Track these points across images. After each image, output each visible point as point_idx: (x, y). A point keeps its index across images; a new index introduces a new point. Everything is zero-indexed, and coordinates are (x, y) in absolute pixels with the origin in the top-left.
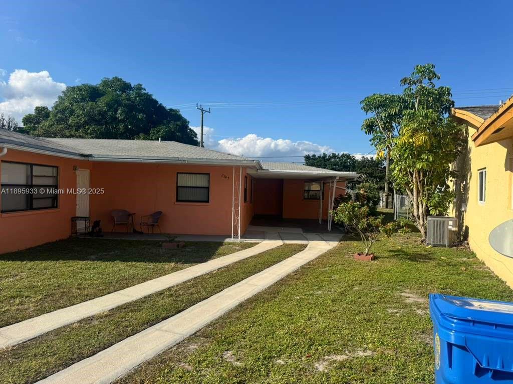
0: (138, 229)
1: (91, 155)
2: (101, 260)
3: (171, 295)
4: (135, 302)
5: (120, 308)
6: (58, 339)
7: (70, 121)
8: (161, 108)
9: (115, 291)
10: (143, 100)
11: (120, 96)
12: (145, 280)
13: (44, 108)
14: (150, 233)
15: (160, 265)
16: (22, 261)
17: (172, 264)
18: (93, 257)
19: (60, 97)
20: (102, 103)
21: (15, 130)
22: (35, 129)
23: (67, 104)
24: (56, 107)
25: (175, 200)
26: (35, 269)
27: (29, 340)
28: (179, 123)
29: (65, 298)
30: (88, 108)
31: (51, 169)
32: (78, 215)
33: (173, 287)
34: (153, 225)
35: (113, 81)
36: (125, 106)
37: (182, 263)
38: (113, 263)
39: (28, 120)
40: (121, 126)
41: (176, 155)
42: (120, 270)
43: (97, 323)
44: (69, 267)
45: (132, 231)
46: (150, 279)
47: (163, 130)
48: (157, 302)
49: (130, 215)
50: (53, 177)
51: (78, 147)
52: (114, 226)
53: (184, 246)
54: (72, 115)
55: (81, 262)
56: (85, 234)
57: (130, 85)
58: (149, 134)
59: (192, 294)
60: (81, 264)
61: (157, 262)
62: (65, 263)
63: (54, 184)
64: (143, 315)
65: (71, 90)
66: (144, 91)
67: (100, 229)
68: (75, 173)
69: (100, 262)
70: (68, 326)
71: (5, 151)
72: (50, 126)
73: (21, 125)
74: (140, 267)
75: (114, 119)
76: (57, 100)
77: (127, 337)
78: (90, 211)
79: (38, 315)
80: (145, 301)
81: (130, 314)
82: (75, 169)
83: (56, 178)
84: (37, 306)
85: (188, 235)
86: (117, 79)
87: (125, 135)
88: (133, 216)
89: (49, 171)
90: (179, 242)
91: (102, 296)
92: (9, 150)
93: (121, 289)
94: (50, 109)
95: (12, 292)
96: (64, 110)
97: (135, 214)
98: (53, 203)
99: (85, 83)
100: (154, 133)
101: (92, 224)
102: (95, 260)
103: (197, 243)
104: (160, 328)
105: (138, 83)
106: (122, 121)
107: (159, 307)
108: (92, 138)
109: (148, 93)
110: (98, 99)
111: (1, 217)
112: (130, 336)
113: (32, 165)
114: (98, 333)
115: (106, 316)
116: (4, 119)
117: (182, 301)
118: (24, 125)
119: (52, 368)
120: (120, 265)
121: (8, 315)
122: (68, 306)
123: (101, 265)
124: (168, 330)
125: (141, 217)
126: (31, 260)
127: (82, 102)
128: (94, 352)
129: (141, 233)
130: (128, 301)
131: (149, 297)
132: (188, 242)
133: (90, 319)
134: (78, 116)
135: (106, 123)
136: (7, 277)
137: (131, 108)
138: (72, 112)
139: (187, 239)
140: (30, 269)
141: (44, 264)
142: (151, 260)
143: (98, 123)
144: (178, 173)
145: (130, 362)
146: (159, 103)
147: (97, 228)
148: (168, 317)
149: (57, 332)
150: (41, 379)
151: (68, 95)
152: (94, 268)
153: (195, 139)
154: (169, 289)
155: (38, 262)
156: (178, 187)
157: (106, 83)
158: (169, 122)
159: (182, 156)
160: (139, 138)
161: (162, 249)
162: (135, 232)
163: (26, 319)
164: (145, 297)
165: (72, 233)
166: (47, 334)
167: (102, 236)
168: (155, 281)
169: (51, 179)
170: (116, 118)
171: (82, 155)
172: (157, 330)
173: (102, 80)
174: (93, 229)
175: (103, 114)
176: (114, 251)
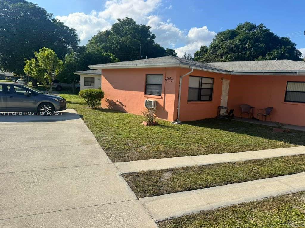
0: (256, 117)
1: (232, 71)
2: (235, 132)
3: (284, 162)
4: (259, 160)
5: (250, 161)
6: (218, 169)
7: (218, 52)
8: (276, 38)
9: (246, 151)
10: (264, 34)
11: (248, 33)
12: (264, 148)
13: (205, 47)
14: (263, 120)
15: (273, 141)
16: (196, 126)
17: (282, 143)
18: (230, 129)
19: (214, 40)
20: (237, 40)
21: (191, 59)
22: (200, 59)
23: (217, 43)
24: (211, 45)
25: (284, 101)
26: (202, 131)
27: (205, 165)
28: (288, 47)
29: (219, 149)
30: (228, 44)
31: (210, 80)
32: (222, 105)
33: (284, 157)
34: (266, 116)
35: (244, 25)
36: (252, 39)
37: (289, 143)
38: (242, 135)
39: (197, 54)
40: (248, 53)
41: (289, 69)
42: (247, 140)
43: (238, 166)
44: (218, 133)
45: (252, 118)
46: (267, 149)
47: (275, 52)
48: (274, 164)
49: (252, 108)
50: (211, 84)
51: (225, 67)
52: (241, 113)
53: (289, 132)
54: (219, 49)
55: (224, 131)
56: (225, 116)
57: (255, 26)
58: (265, 56)
59: (300, 165)
60: (224, 132)
61: (271, 139)
62: (216, 130)
63: (211, 88)
64: (266, 169)
65: (220, 34)
66: (265, 28)
67: (233, 115)
68: (222, 82)
69: (234, 133)
70: (223, 163)
71: (192, 70)
72: (208, 56)
73: (193, 57)
74: (260, 140)
75: (244, 49)
76: (212, 41)
77: (257, 179)
78: (228, 104)
79: (207, 154)
80: (266, 161)
81: (257, 166)
82: (222, 79)
83: (212, 84)
84: (206, 149)
85: (290, 125)
86: (247, 23)
87: (249, 58)
88: (254, 108)
89: (209, 81)
90: (285, 129)
91: (238, 152)
92: (194, 70)
93: (249, 151)
94: (208, 47)
95: (193, 140)
96: (215, 47)
97: (255, 107)
98: (210, 99)
99: (228, 29)
100: (269, 55)
101: (229, 111)
102: (232, 132)
103: (299, 131)
104: (278, 180)
105: (260, 24)
106: (249, 49)
107: (276, 167)
108: (230, 61)
109: (267, 29)
110: (235, 37)
111: (187, 103)
112: (259, 179)
113: (202, 77)
114: (240, 172)
115: (243, 164)
116: (186, 55)
117: (292, 167)
118: (195, 57)
119: (218, 183)
120: (246, 137)
121: (194, 151)
122: (221, 153)
123: (236, 135)
124: (284, 183)
125: (259, 110)
126: (200, 126)
127: (225, 40)
128: (239, 181)
129: (258, 120)
130: (255, 159)
131: (268, 159)
132: (292, 130)
133: (234, 163)
134: (223, 49)
135: (238, 52)
136: (190, 132)
137: (256, 40)
138: (219, 47)
139: (290, 128)
140: (200, 131)
141: (206, 129)
142: (266, 137)
143: (233, 52)
144: (288, 82)
145: (261, 194)
146: (275, 34)
147: (232, 114)
148: (283, 175)
149: (218, 165)
150: (213, 186)
151: (218, 37)
152: (232, 136)
153: (300, 57)
154: (282, 158)
155: (203, 128)
156: (286, 91)
157: (240, 27)
158: (280, 47)
159: (294, 70)
160: (258, 59)
161: (273, 131)
162: (254, 118)
163: (201, 155)
164: (266, 159)
165: (218, 115)
166: (213, 165)
167: (234, 119)
168: (271, 151)
169: (210, 85)
170: (245, 48)
171: (228, 71)
172: (276, 180)
173: (238, 26)
174: (229, 114)
175: (237, 47)
176: (242, 128)
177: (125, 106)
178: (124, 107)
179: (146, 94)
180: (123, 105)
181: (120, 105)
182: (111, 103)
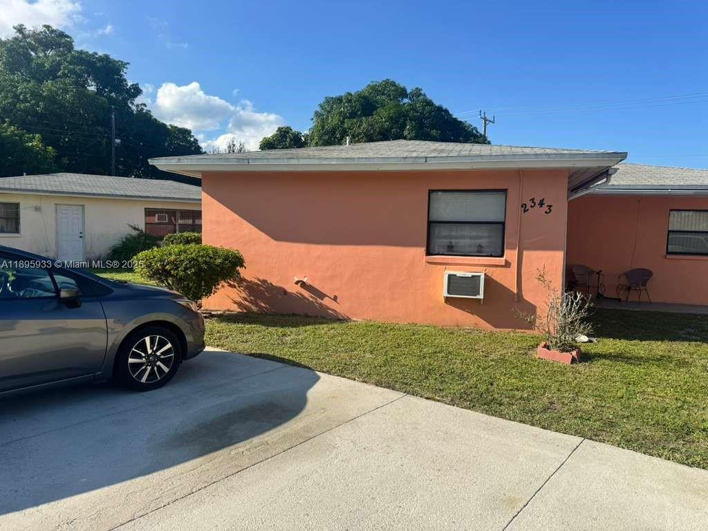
20: (381, 117)
57: (406, 90)
65: (336, 101)
105: (414, 87)
110: (375, 112)
144: (671, 210)
151: (328, 109)
156: (669, 232)
157: (375, 90)
162: (600, 297)
175: (384, 132)
177: (335, 299)
178: (326, 302)
179: (428, 253)
180: (322, 296)
181: (306, 294)
182: (257, 290)
